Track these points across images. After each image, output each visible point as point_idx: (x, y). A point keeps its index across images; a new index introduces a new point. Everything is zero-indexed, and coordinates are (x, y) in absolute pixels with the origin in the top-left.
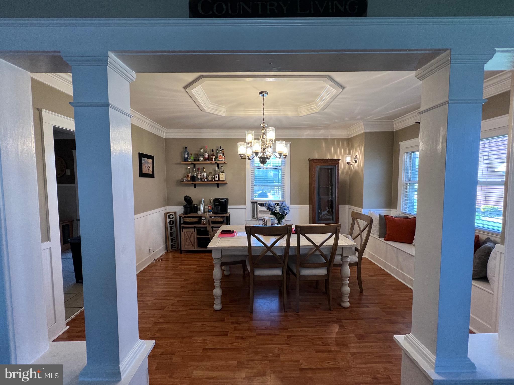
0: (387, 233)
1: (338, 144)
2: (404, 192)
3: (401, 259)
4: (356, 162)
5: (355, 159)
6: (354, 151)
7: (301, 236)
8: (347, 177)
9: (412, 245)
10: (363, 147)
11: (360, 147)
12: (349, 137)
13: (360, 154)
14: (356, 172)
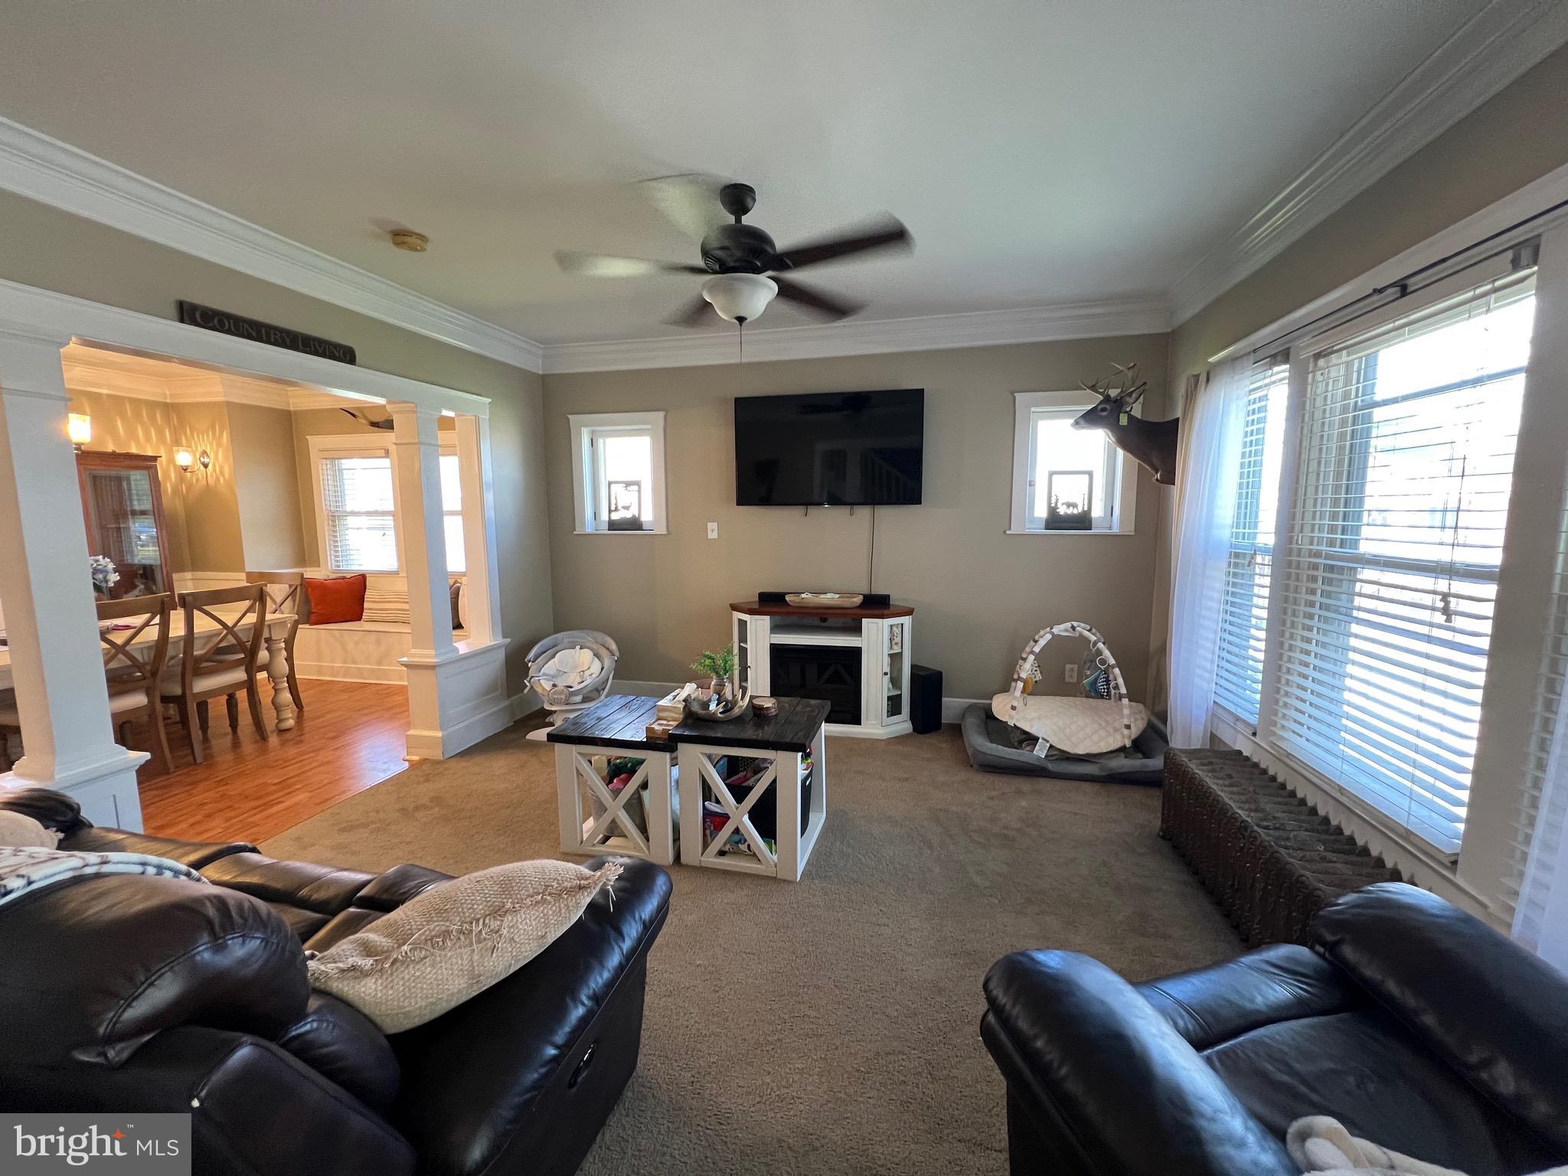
0: (314, 610)
1: (138, 415)
2: (331, 533)
3: (350, 646)
4: (206, 466)
5: (202, 460)
6: (194, 439)
7: (196, 612)
8: (177, 502)
9: (362, 622)
10: (225, 433)
11: (214, 433)
12: (168, 401)
13: (218, 451)
14: (209, 491)
